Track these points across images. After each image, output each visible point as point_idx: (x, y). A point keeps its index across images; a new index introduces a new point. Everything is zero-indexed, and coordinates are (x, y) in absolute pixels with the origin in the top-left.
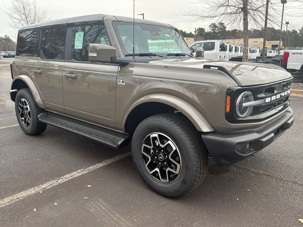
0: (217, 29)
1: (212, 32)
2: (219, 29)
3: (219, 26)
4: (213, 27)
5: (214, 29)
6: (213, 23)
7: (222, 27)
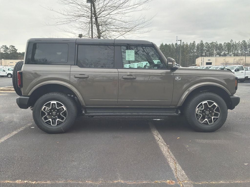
0: (8, 50)
1: (3, 53)
2: (11, 51)
3: (10, 48)
4: (5, 48)
5: (6, 51)
6: (4, 45)
7: (14, 49)
